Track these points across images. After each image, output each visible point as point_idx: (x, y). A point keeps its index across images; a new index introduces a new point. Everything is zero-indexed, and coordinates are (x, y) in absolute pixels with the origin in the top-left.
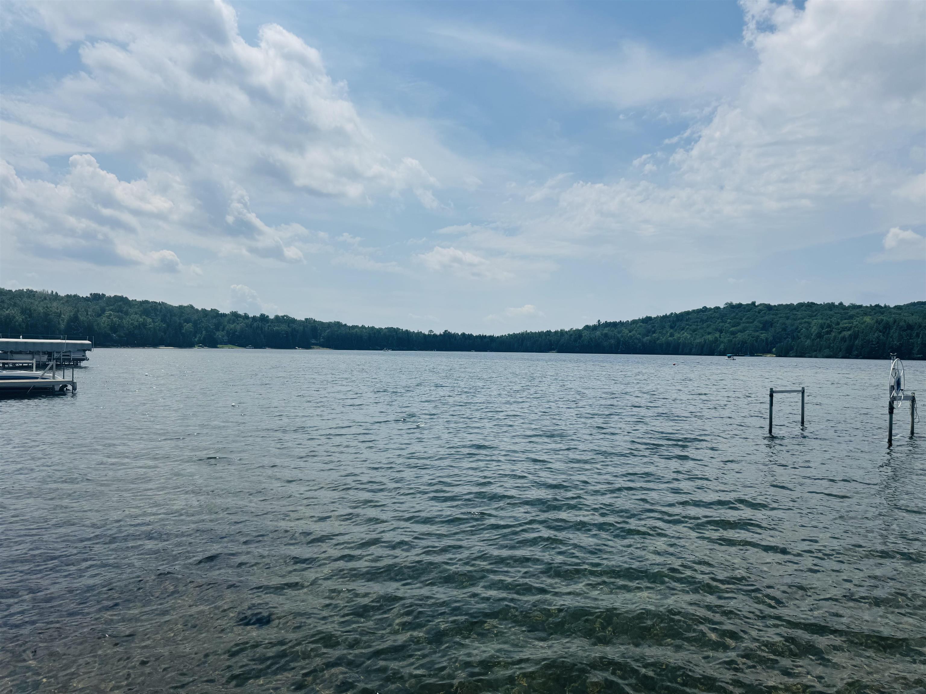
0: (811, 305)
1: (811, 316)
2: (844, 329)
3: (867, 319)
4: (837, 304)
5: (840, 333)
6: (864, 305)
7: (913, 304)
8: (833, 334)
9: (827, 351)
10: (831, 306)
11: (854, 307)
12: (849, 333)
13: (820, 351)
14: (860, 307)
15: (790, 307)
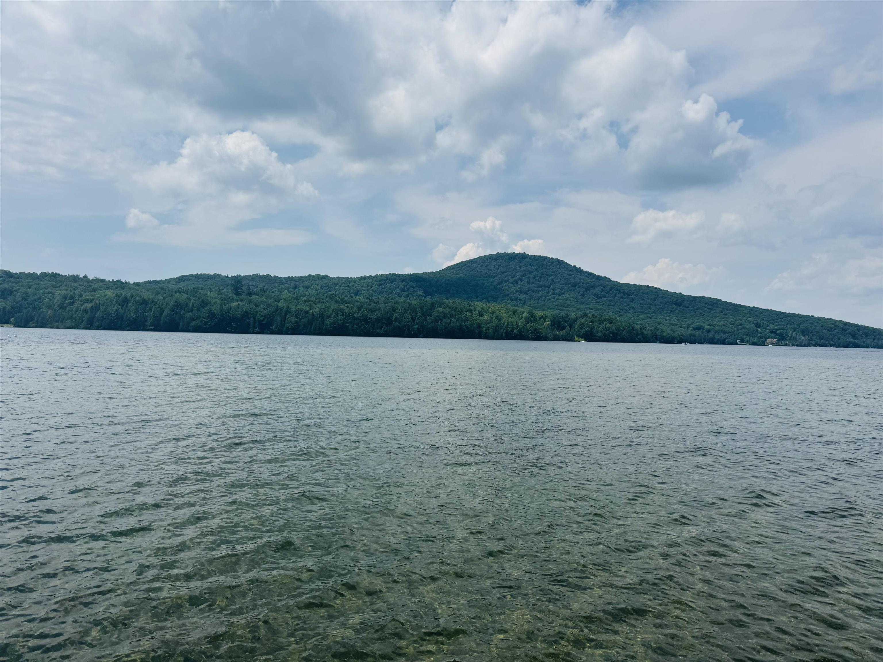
0: (55, 276)
1: (55, 287)
2: (87, 301)
3: (109, 293)
4: (81, 276)
5: (82, 304)
6: (107, 280)
7: (150, 282)
8: (76, 305)
9: (69, 323)
10: (75, 279)
11: (97, 281)
12: (91, 304)
13: (62, 322)
14: (103, 281)
15: (33, 276)
